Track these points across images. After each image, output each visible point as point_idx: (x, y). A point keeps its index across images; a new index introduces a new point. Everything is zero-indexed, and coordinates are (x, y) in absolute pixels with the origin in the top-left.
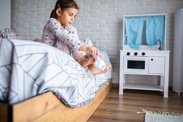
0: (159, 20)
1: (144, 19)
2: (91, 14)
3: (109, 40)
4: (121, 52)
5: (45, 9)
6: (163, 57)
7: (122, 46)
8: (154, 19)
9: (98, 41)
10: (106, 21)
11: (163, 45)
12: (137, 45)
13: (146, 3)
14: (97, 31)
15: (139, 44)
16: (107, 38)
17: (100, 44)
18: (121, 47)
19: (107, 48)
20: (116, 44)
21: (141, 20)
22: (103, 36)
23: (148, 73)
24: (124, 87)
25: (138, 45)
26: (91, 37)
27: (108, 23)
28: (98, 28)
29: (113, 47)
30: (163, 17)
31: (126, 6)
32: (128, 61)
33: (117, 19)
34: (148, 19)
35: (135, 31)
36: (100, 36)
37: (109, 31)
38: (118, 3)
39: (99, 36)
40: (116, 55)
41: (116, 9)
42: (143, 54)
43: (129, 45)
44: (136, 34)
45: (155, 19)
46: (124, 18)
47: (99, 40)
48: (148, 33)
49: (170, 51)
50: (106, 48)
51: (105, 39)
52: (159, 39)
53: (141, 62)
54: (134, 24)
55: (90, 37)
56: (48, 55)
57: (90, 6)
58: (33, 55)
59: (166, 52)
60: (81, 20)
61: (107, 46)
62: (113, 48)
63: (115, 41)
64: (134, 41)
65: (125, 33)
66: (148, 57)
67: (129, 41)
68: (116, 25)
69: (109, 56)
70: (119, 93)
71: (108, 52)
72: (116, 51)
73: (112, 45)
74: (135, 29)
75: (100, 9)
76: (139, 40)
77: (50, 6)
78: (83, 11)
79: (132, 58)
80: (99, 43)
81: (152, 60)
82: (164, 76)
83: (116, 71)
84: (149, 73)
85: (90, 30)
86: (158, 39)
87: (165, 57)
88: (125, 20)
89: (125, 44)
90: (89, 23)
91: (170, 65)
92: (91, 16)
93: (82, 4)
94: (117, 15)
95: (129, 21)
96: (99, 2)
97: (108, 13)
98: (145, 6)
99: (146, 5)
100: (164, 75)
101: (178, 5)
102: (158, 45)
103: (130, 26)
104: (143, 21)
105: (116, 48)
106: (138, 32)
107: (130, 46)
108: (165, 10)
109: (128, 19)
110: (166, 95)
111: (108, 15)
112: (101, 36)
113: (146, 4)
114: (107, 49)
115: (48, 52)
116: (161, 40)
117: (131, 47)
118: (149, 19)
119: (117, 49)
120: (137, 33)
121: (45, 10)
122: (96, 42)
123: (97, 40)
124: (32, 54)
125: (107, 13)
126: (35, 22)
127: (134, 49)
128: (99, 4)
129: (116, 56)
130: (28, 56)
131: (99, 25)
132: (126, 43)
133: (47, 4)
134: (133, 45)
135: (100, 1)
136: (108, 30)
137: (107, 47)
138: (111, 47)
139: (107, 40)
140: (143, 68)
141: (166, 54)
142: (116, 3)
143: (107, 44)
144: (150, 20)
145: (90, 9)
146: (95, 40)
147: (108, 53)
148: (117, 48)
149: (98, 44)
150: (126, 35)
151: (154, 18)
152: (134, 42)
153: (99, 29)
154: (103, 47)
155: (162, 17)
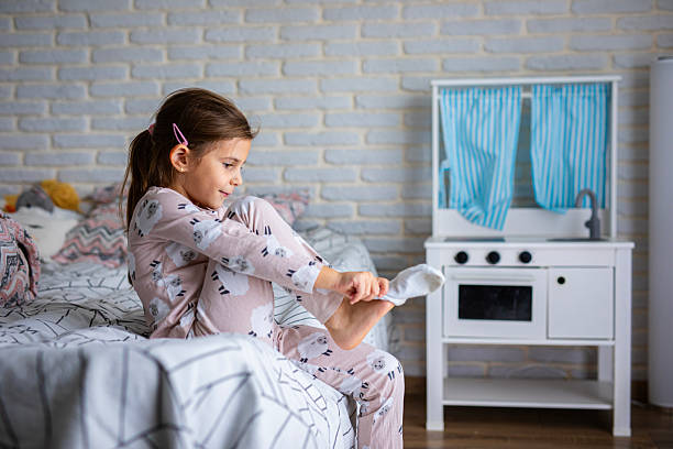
0: (586, 101)
1: (524, 95)
2: (284, 64)
3: (369, 181)
4: (432, 248)
5: (57, 35)
6: (605, 267)
7: (430, 209)
8: (564, 94)
9: (318, 187)
10: (355, 99)
11: (603, 207)
12: (494, 208)
13: (531, 17)
14: (313, 144)
15: (501, 203)
16: (358, 174)
17: (328, 199)
18: (425, 213)
19: (360, 219)
20: (399, 200)
21: (510, 101)
22: (343, 163)
23: (548, 338)
24: (445, 399)
25: (497, 209)
26: (285, 170)
27: (364, 107)
28: (318, 128)
29: (388, 216)
30: (603, 88)
31: (441, 32)
32: (462, 288)
33: (402, 88)
34: (538, 95)
35: (485, 149)
36: (328, 166)
37: (367, 142)
38: (404, 16)
39: (320, 164)
40: (402, 249)
41: (398, 43)
42: (525, 257)
43: (459, 208)
44: (488, 162)
45: (570, 94)
46: (435, 90)
47: (322, 182)
48: (541, 156)
49: (632, 245)
50: (355, 218)
51: (353, 181)
52: (588, 186)
53: (517, 292)
54: (481, 116)
55: (282, 168)
56: (253, 379)
57: (276, 29)
58: (215, 388)
59: (616, 249)
60: (239, 93)
61: (359, 208)
62: (388, 221)
63: (397, 189)
64: (479, 189)
65: (443, 156)
66: (546, 268)
67: (460, 190)
68: (399, 116)
69: (374, 256)
70: (424, 426)
71: (368, 238)
72: (402, 230)
73: (385, 204)
74: (484, 140)
75: (325, 43)
76: (503, 185)
77: (85, 23)
78: (246, 49)
79: (479, 273)
80: (322, 197)
81: (561, 281)
82: (613, 347)
83: (403, 322)
84: (550, 336)
85: (280, 140)
86: (582, 187)
87: (614, 269)
88: (441, 97)
89: (440, 202)
90: (275, 107)
91: (634, 290)
92: (283, 72)
93: (241, 19)
94: (400, 72)
95: (459, 102)
96: (319, 12)
97: (363, 62)
98: (523, 31)
99: (529, 30)
100: (611, 343)
101: (664, 29)
102: (584, 207)
103: (461, 125)
104: (516, 102)
105: (400, 221)
106: (497, 153)
107: (463, 214)
108: (608, 50)
109: (453, 96)
110: (622, 428)
111: (363, 70)
112: (332, 163)
113: (528, 23)
114: (363, 224)
115: (250, 370)
116: (594, 190)
117: (468, 218)
118: (544, 95)
119: (405, 225)
120: (495, 157)
121: (57, 43)
122: (310, 193)
123: (313, 181)
124: (210, 387)
125: (358, 63)
126: (11, 98)
127: (484, 224)
128: (318, 20)
129: (400, 253)
130: (201, 393)
131: (320, 115)
132: (446, 201)
133: (66, 11)
134: (475, 210)
135: (321, 4)
136: (362, 139)
137: (359, 214)
138: (380, 217)
139: (359, 182)
140: (526, 315)
141: (617, 254)
142: (398, 18)
143: (357, 201)
144: (547, 98)
145: (276, 40)
146: (304, 186)
147: (364, 242)
148: (405, 217)
149: (318, 201)
150: (446, 164)
151: (564, 89)
152: (481, 194)
153: (321, 134)
154: (344, 217)
155: (598, 89)
